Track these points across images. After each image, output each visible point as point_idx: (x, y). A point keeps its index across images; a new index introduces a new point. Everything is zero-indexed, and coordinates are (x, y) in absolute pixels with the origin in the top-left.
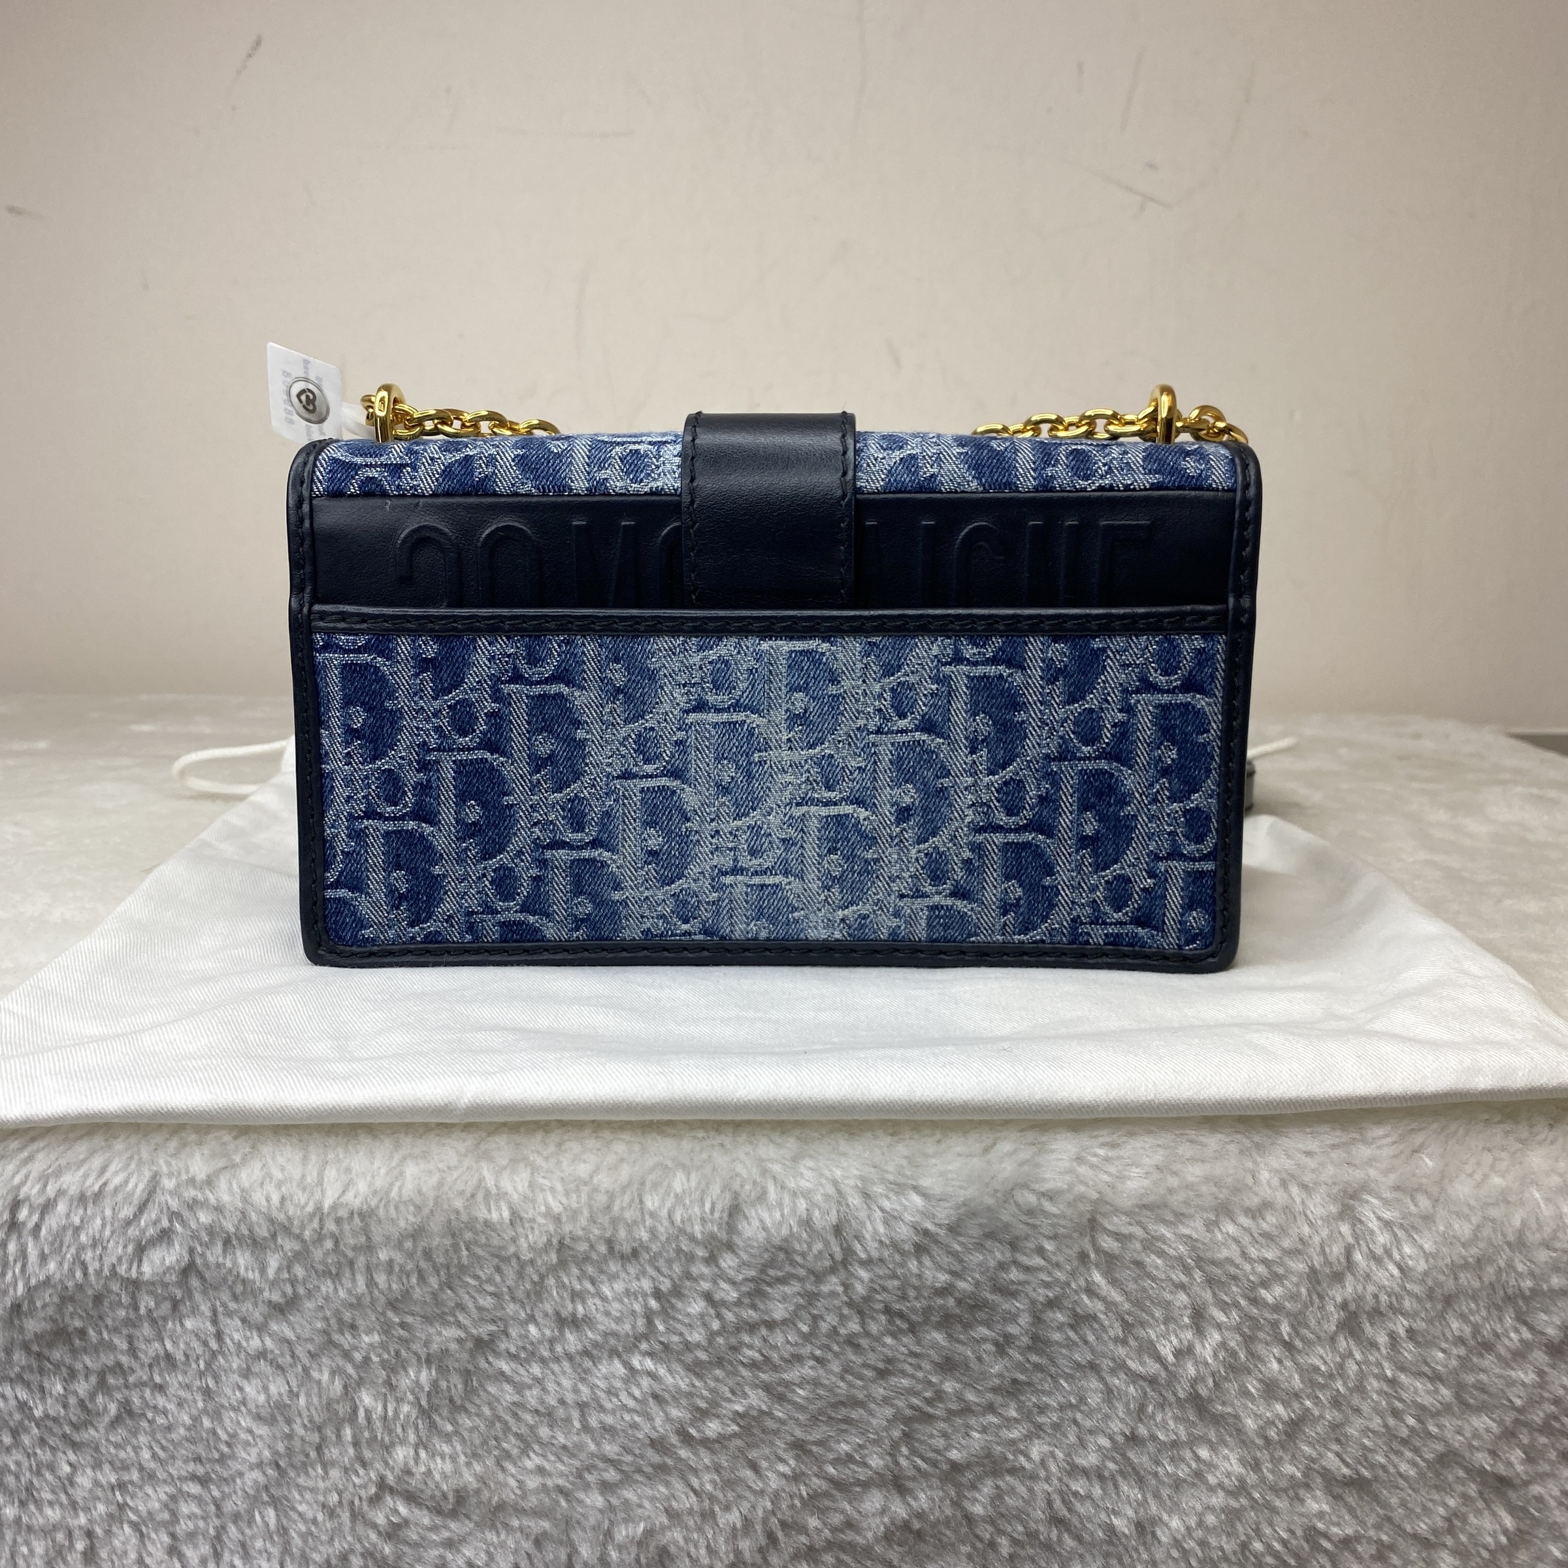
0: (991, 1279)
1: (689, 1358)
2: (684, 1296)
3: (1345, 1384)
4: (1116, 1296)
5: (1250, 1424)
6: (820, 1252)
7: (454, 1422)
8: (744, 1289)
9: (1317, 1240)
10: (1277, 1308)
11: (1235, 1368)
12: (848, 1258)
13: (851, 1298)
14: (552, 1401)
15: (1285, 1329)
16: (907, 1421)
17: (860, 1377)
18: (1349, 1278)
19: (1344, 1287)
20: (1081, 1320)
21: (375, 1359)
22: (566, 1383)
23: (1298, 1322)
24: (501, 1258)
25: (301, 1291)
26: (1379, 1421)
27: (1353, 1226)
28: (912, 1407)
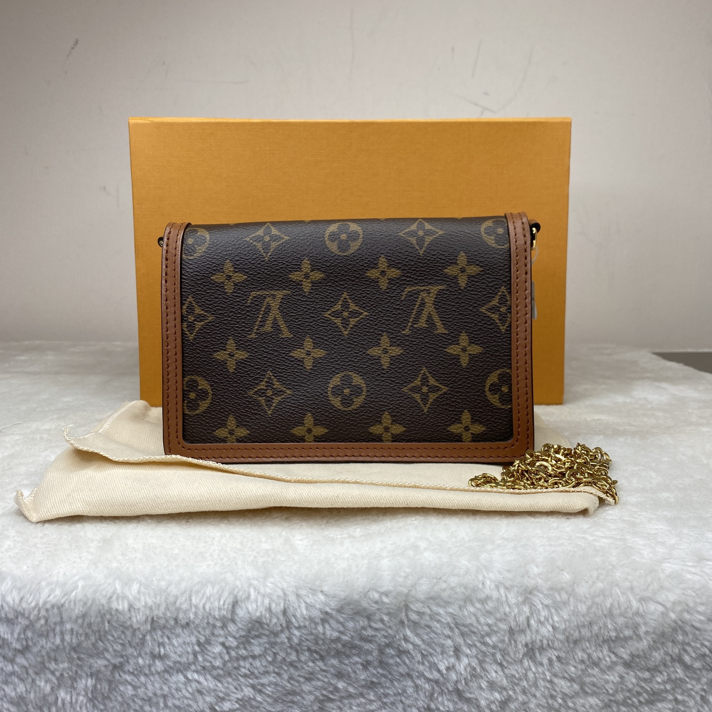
0: (359, 634)
1: (215, 673)
2: (212, 644)
3: (528, 682)
4: (418, 641)
5: (483, 703)
6: (276, 624)
7: (105, 705)
8: (240, 641)
9: (513, 614)
10: (494, 647)
11: (474, 675)
12: (289, 625)
13: (291, 644)
14: (150, 695)
15: (499, 657)
16: (321, 702)
17: (298, 681)
18: (528, 632)
19: (526, 637)
20: (401, 652)
21: (66, 675)
22: (157, 685)
23: (504, 653)
24: (124, 627)
25: (30, 643)
26: (545, 701)
27: (531, 607)
28: (323, 695)
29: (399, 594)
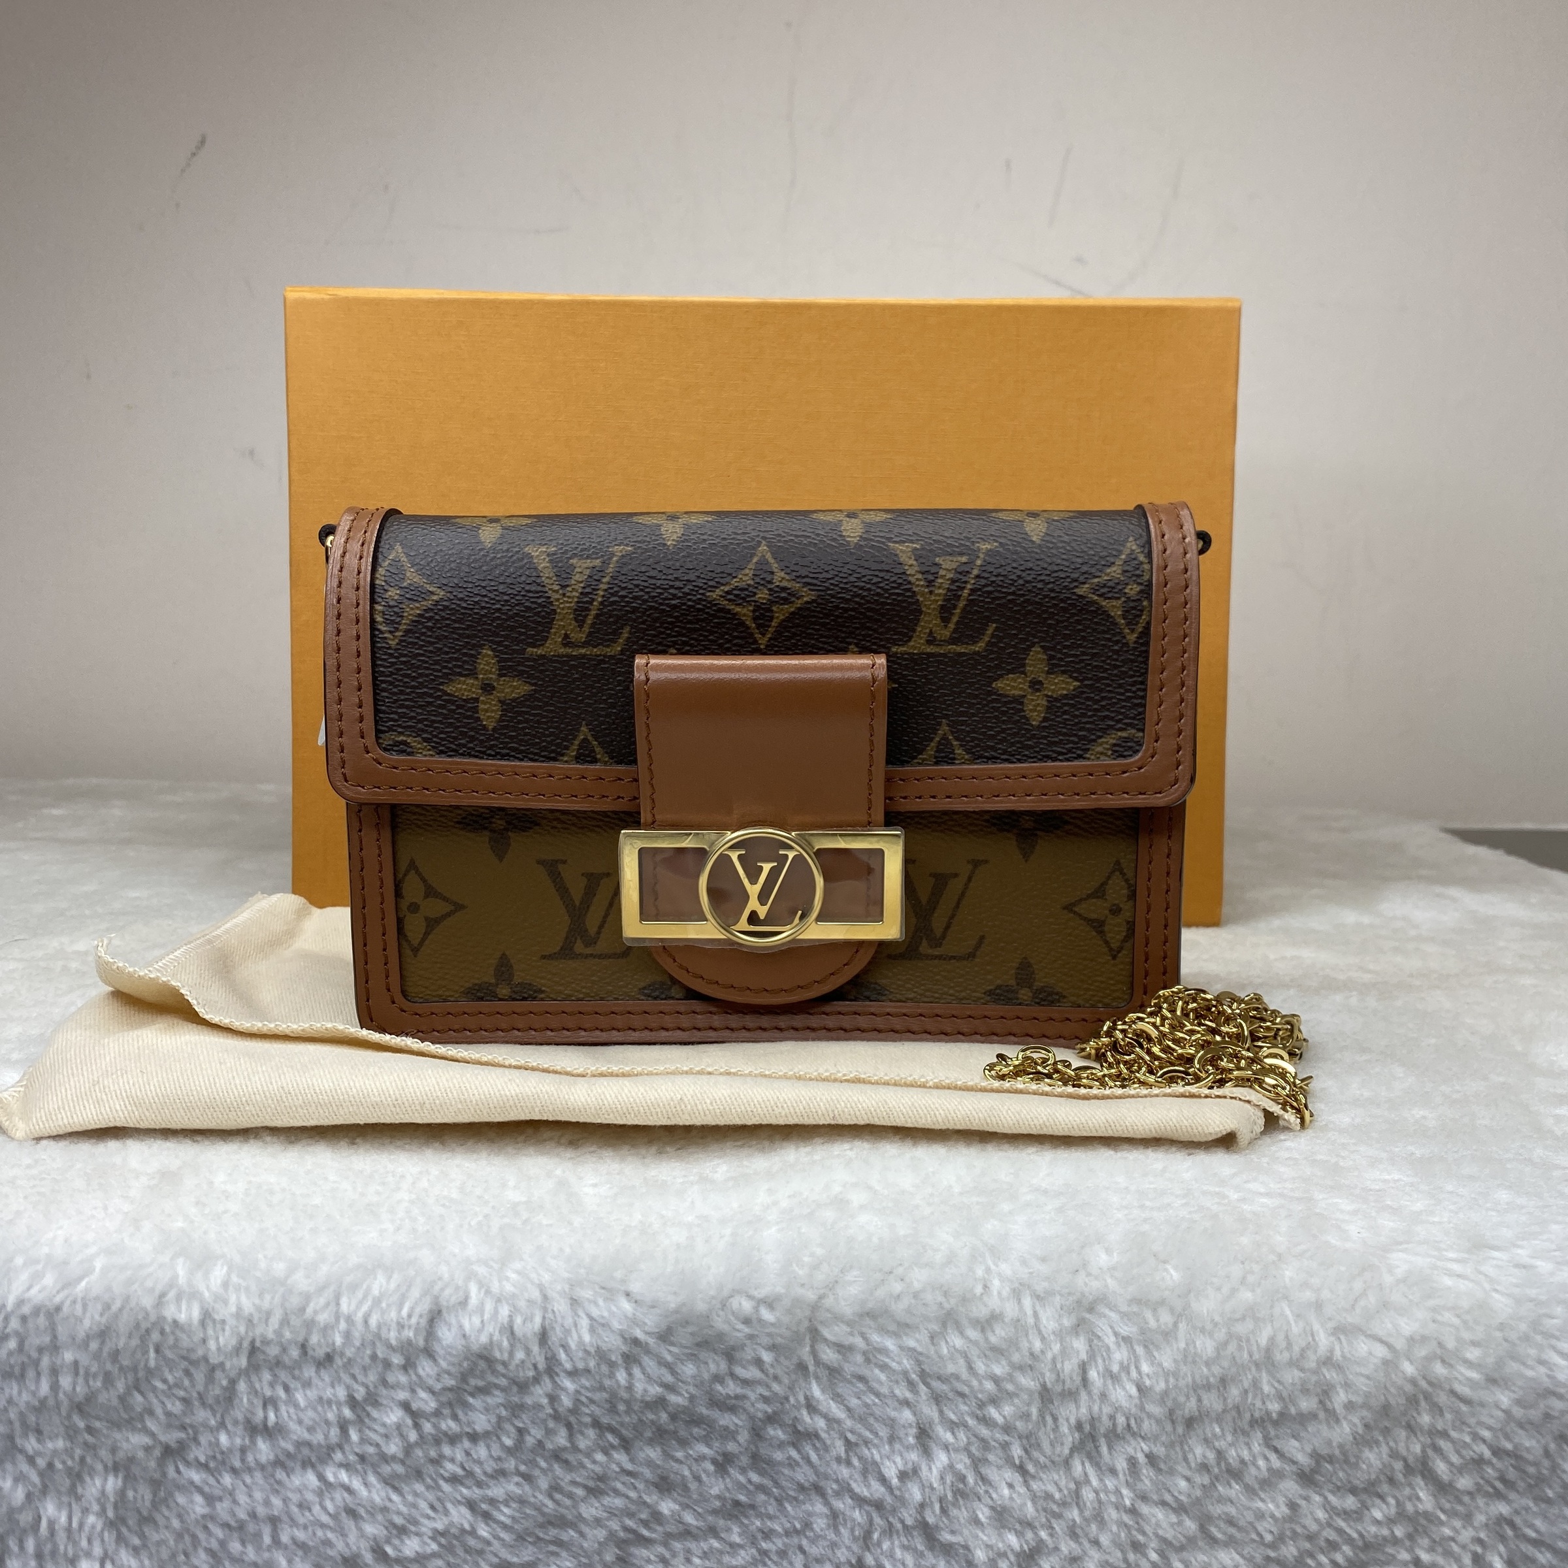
0: (707, 1392)
1: (385, 1469)
2: (381, 1405)
3: (1081, 1511)
4: (837, 1411)
5: (980, 1555)
6: (523, 1362)
7: (142, 1536)
8: (444, 1399)
9: (1049, 1355)
10: (1007, 1429)
11: (962, 1493)
12: (551, 1368)
13: (555, 1410)
14: (242, 1515)
15: (1017, 1451)
16: (621, 1544)
17: (570, 1496)
18: (1084, 1396)
19: (1078, 1407)
20: (801, 1436)
21: (59, 1466)
22: (258, 1495)
23: (1030, 1442)
24: (191, 1361)
26: (1119, 1555)
27: (1090, 1341)
28: (626, 1529)
29: (797, 1302)
